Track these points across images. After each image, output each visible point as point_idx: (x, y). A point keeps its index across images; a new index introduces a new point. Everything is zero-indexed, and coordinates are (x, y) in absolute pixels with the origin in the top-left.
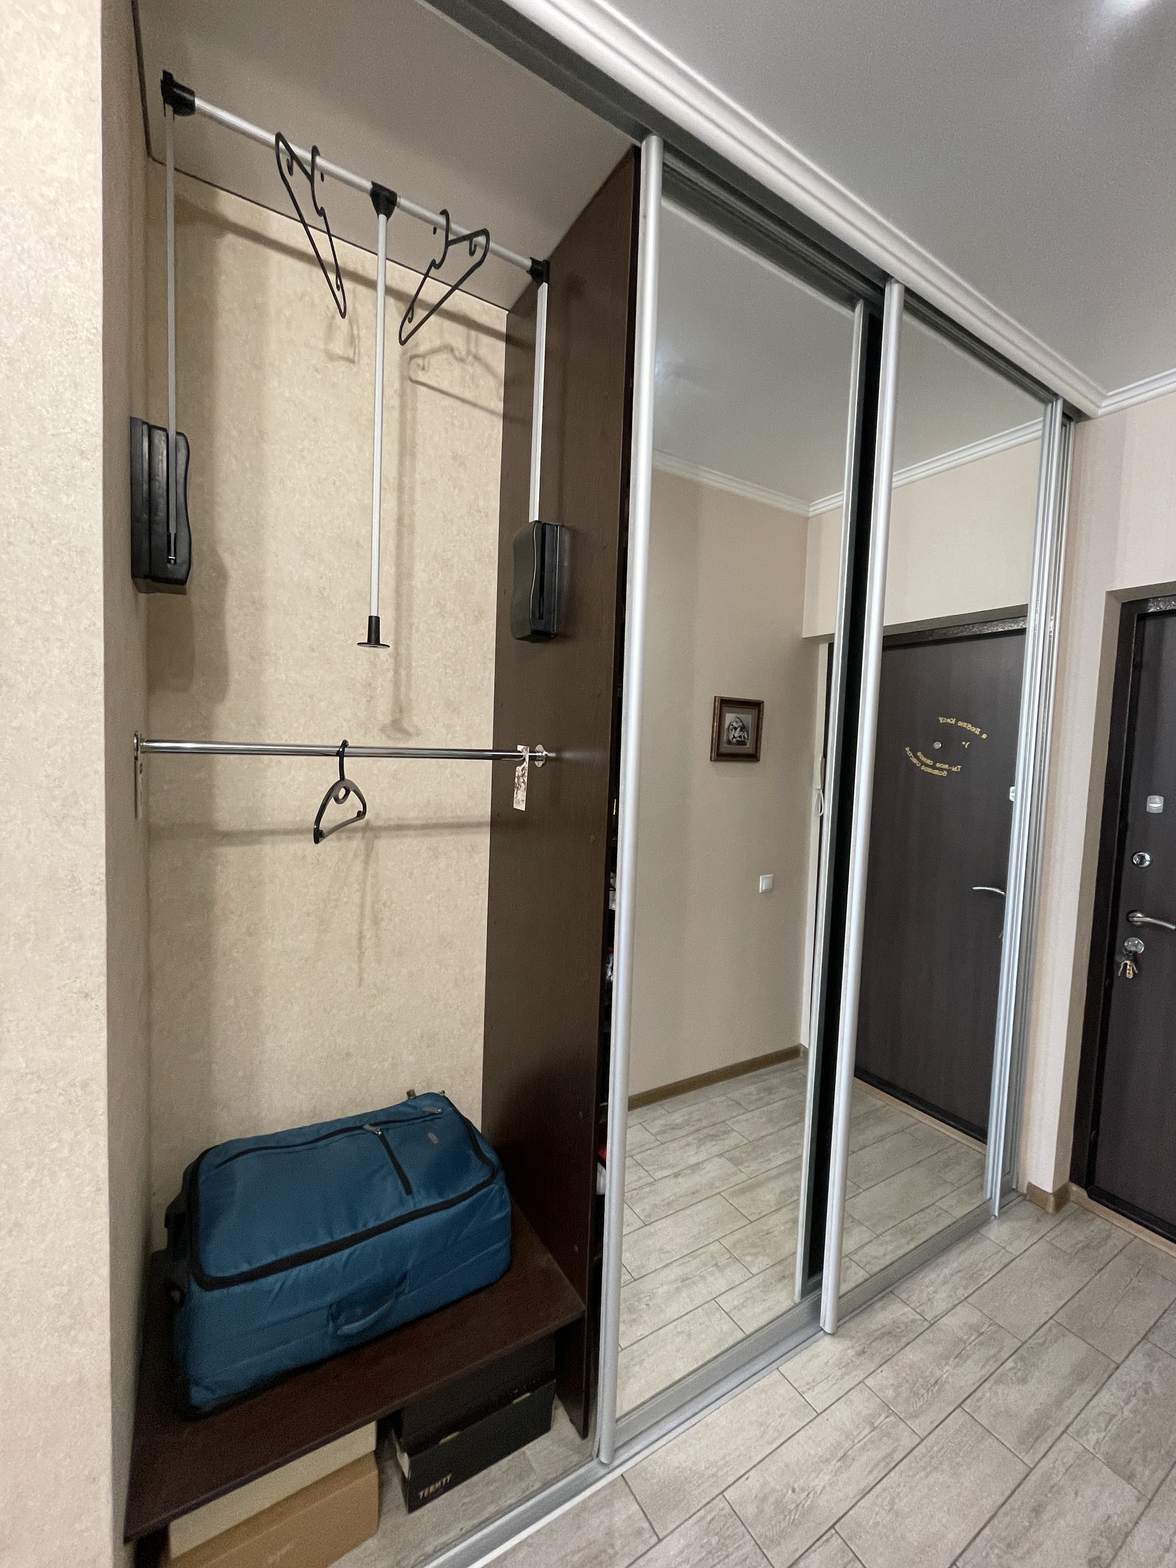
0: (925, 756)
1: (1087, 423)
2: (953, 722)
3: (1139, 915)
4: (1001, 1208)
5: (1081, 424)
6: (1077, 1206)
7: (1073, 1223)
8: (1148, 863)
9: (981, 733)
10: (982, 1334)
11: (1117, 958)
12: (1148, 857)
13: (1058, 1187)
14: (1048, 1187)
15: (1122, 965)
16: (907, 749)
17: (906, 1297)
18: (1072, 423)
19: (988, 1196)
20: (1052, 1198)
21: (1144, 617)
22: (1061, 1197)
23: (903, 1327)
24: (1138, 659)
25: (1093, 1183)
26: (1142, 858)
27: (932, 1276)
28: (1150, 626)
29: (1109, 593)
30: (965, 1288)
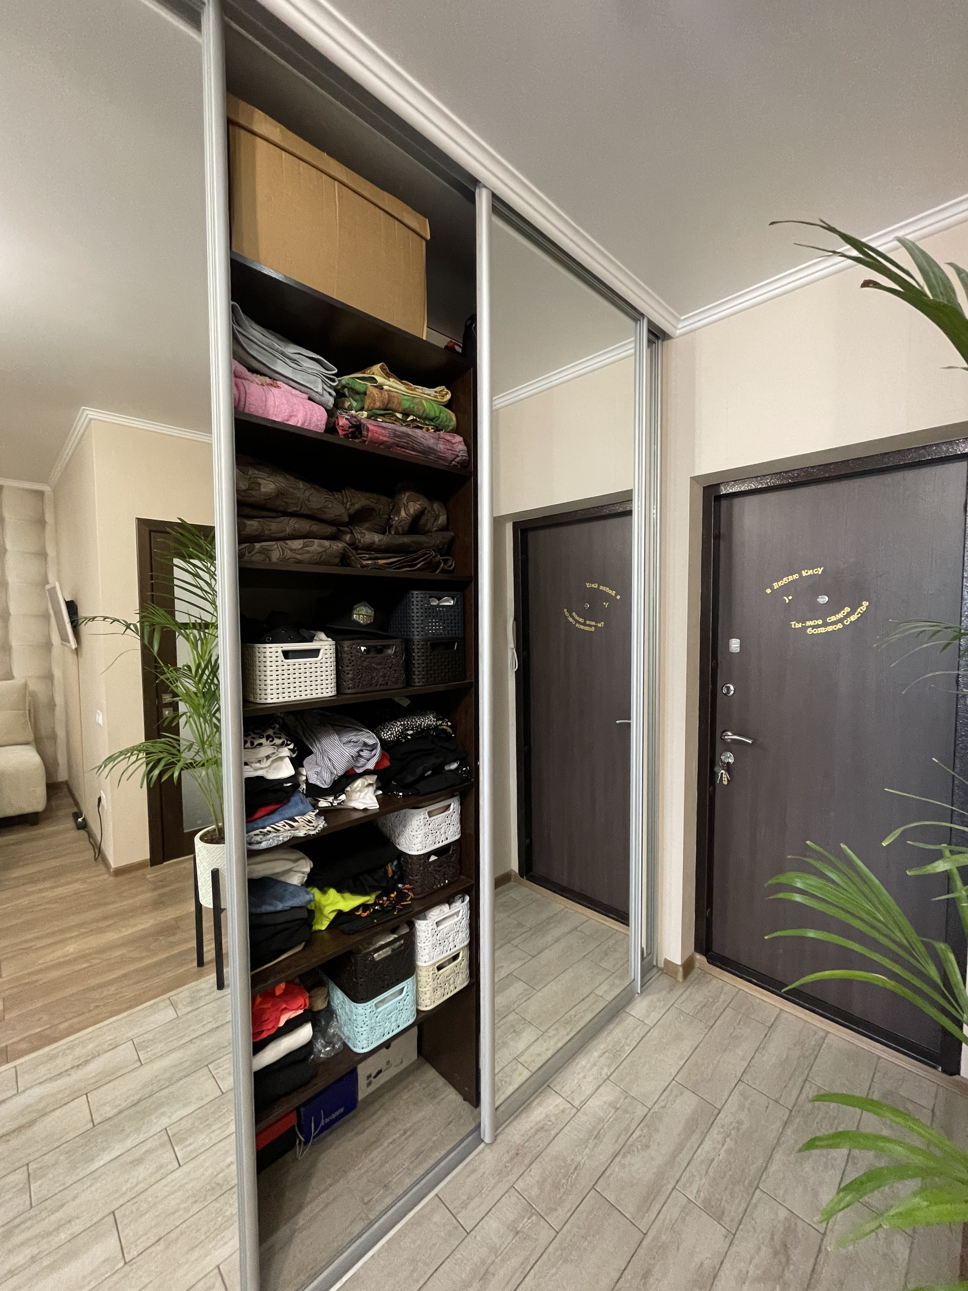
0: (579, 616)
1: (671, 341)
2: (596, 587)
3: (729, 734)
4: (642, 987)
5: (665, 343)
6: (700, 971)
7: (697, 986)
8: (732, 692)
9: (616, 595)
10: (618, 1109)
11: (716, 769)
12: (732, 688)
13: (686, 957)
14: (678, 960)
15: (720, 774)
16: (565, 610)
17: (560, 1088)
18: (660, 341)
19: (633, 978)
20: (681, 969)
21: (719, 498)
22: (688, 966)
23: (553, 1119)
24: (717, 531)
25: (711, 950)
26: (728, 688)
27: (583, 1062)
28: (724, 503)
29: (693, 478)
30: (609, 1066)
